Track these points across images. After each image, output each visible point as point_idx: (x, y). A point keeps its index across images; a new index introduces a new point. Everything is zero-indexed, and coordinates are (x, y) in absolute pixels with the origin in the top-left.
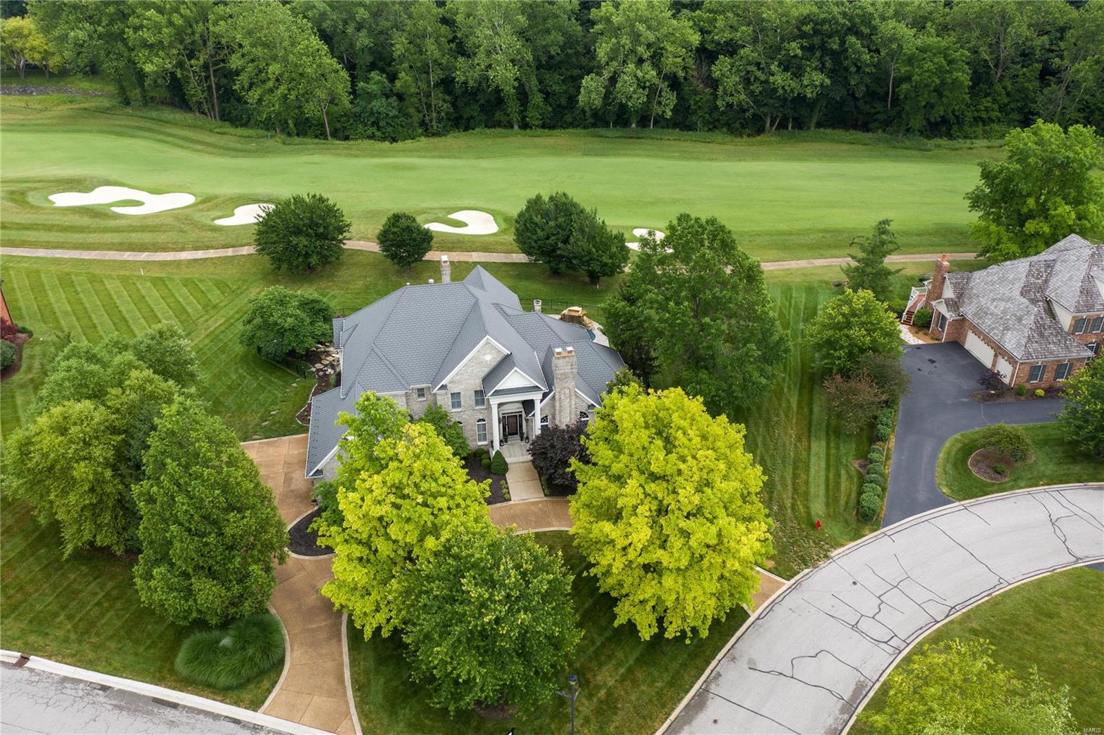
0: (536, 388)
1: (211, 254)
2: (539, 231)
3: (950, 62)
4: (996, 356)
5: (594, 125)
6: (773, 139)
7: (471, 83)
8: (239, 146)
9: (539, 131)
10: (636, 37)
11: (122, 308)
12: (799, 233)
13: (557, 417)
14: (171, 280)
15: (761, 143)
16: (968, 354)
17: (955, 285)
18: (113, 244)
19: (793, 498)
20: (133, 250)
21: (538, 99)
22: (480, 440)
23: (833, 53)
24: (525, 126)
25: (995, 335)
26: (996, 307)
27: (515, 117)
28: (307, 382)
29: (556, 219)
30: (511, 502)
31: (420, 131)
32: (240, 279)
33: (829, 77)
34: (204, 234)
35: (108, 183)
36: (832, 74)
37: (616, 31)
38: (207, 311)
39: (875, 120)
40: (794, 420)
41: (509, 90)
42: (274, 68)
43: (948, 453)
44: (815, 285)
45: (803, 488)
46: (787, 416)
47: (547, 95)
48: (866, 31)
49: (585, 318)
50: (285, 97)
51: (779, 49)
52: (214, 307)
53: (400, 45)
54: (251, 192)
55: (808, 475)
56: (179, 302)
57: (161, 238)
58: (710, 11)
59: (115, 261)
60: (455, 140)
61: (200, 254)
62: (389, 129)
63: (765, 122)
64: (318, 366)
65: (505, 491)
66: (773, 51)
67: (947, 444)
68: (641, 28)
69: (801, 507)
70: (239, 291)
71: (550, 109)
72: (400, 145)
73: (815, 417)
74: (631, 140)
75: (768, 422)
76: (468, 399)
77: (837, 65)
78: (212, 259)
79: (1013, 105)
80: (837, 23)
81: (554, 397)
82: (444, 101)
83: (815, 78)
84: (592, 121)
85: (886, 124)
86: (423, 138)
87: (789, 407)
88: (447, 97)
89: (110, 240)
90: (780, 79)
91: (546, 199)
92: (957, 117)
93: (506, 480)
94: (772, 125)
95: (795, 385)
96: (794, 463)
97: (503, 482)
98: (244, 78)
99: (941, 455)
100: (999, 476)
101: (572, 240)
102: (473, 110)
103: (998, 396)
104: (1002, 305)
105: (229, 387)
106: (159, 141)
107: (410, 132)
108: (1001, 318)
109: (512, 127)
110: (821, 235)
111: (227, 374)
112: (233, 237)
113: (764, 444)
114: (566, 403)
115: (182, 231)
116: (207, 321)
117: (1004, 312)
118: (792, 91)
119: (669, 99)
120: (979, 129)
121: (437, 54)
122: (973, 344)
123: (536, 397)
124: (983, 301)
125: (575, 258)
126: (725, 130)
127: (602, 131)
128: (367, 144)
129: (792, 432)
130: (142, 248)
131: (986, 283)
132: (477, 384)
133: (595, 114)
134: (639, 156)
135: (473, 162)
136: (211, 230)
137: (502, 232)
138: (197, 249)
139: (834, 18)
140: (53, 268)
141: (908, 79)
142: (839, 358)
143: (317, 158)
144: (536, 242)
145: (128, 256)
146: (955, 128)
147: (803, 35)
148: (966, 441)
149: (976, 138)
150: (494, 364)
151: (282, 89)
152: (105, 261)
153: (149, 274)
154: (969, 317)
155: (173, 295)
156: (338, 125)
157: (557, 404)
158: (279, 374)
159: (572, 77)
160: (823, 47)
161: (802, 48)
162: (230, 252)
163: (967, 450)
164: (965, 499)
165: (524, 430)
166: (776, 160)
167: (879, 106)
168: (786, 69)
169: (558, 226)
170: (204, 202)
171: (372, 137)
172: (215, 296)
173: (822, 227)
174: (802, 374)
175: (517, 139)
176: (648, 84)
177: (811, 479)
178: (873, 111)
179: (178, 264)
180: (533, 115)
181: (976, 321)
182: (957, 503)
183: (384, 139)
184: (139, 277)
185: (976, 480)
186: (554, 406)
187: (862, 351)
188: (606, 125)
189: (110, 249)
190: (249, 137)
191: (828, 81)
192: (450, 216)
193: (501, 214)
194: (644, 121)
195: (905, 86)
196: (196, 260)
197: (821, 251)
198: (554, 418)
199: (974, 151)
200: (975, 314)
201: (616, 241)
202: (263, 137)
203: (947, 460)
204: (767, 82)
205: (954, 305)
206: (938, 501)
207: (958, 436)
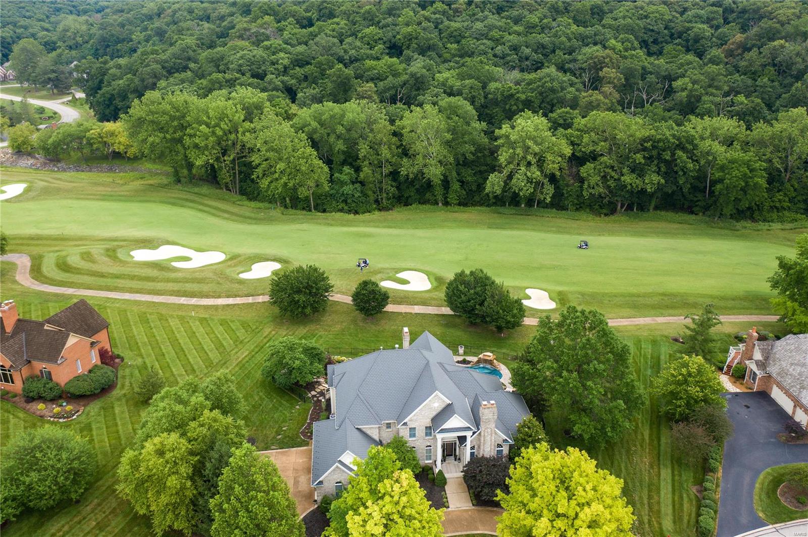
0: (468, 429)
1: (238, 301)
2: (463, 296)
3: (751, 171)
4: (795, 406)
5: (495, 204)
6: (623, 218)
7: (411, 176)
8: (253, 215)
9: (457, 208)
10: (527, 149)
11: (181, 341)
12: (645, 295)
13: (482, 447)
14: (213, 320)
15: (615, 222)
16: (773, 402)
17: (763, 351)
18: (174, 291)
19: (649, 515)
20: (186, 296)
21: (456, 186)
22: (427, 460)
23: (666, 162)
24: (446, 204)
25: (794, 391)
26: (794, 370)
27: (440, 198)
28: (307, 405)
29: (475, 288)
30: (450, 509)
31: (375, 206)
32: (257, 322)
33: (664, 178)
34: (233, 286)
35: (168, 243)
36: (666, 175)
37: (512, 145)
38: (236, 345)
39: (697, 206)
40: (647, 450)
41: (437, 181)
42: (281, 166)
43: (763, 484)
44: (659, 339)
45: (656, 508)
46: (642, 446)
47: (462, 182)
48: (690, 147)
49: (495, 361)
50: (286, 184)
51: (628, 158)
52: (241, 342)
53: (363, 149)
54: (263, 252)
55: (659, 497)
56: (218, 337)
57: (205, 288)
58: (578, 130)
59: (174, 304)
60: (398, 214)
61: (231, 301)
62: (354, 205)
63: (617, 205)
64: (313, 393)
65: (445, 500)
66: (623, 159)
67: (761, 477)
68: (530, 143)
69: (655, 523)
70: (257, 330)
71: (465, 193)
72: (360, 217)
73: (662, 448)
74: (522, 217)
75: (628, 451)
76: (420, 432)
77: (670, 170)
78: (238, 304)
79: (799, 198)
80: (669, 141)
81: (480, 433)
82: (392, 186)
83: (654, 179)
84: (494, 201)
85: (706, 209)
86: (377, 213)
87: (643, 439)
88: (394, 184)
89: (171, 289)
90: (628, 179)
91: (468, 272)
92: (758, 206)
93: (445, 491)
94: (622, 207)
95: (647, 421)
96: (649, 486)
97: (443, 493)
98: (259, 171)
99: (757, 485)
100: (801, 505)
101: (486, 304)
102: (412, 192)
103: (798, 438)
104: (799, 369)
105: (253, 406)
106: (200, 210)
107: (368, 207)
108: (798, 379)
109: (438, 204)
110: (661, 297)
111: (252, 396)
112: (251, 288)
113: (626, 469)
114: (488, 438)
115: (219, 283)
116: (237, 353)
117: (800, 374)
118: (637, 186)
119: (549, 190)
120: (775, 215)
121: (389, 156)
122: (777, 394)
123: (468, 434)
124: (784, 364)
125: (488, 316)
126: (588, 210)
127: (501, 209)
128: (339, 215)
129: (646, 460)
130: (192, 295)
131: (786, 351)
132: (428, 422)
133: (496, 197)
134: (528, 230)
135: (412, 231)
136: (238, 283)
137: (435, 289)
138: (228, 297)
139: (667, 138)
140: (135, 309)
141: (721, 181)
142: (680, 406)
143: (305, 226)
144: (460, 304)
145: (183, 300)
146: (757, 213)
147: (645, 149)
148: (775, 475)
149: (772, 221)
150: (440, 409)
151: (284, 179)
152: (168, 304)
153: (197, 315)
154: (774, 375)
155: (214, 332)
156: (319, 202)
157: (482, 439)
158: (287, 397)
159: (480, 171)
160: (659, 156)
161: (644, 157)
162: (250, 300)
163: (776, 482)
164: (777, 523)
165: (457, 453)
166: (626, 236)
167: (700, 196)
168: (633, 171)
169: (476, 293)
170: (231, 259)
171: (341, 210)
172: (241, 334)
173: (661, 291)
174: (652, 413)
175: (440, 214)
176: (534, 180)
177: (662, 500)
178: (695, 199)
179: (216, 307)
180: (452, 197)
181: (779, 379)
182: (771, 526)
183: (349, 212)
184: (191, 317)
185: (784, 507)
186: (479, 440)
187: (696, 402)
188: (503, 204)
189: (171, 295)
190: (259, 208)
191: (663, 181)
192: (398, 275)
193: (434, 274)
194: (530, 202)
195: (719, 187)
196: (228, 305)
197: (661, 311)
198: (479, 447)
199: (772, 232)
200: (779, 374)
201: (516, 305)
202: (268, 209)
203: (762, 489)
204: (619, 179)
205: (762, 365)
206: (757, 524)
207: (769, 470)
